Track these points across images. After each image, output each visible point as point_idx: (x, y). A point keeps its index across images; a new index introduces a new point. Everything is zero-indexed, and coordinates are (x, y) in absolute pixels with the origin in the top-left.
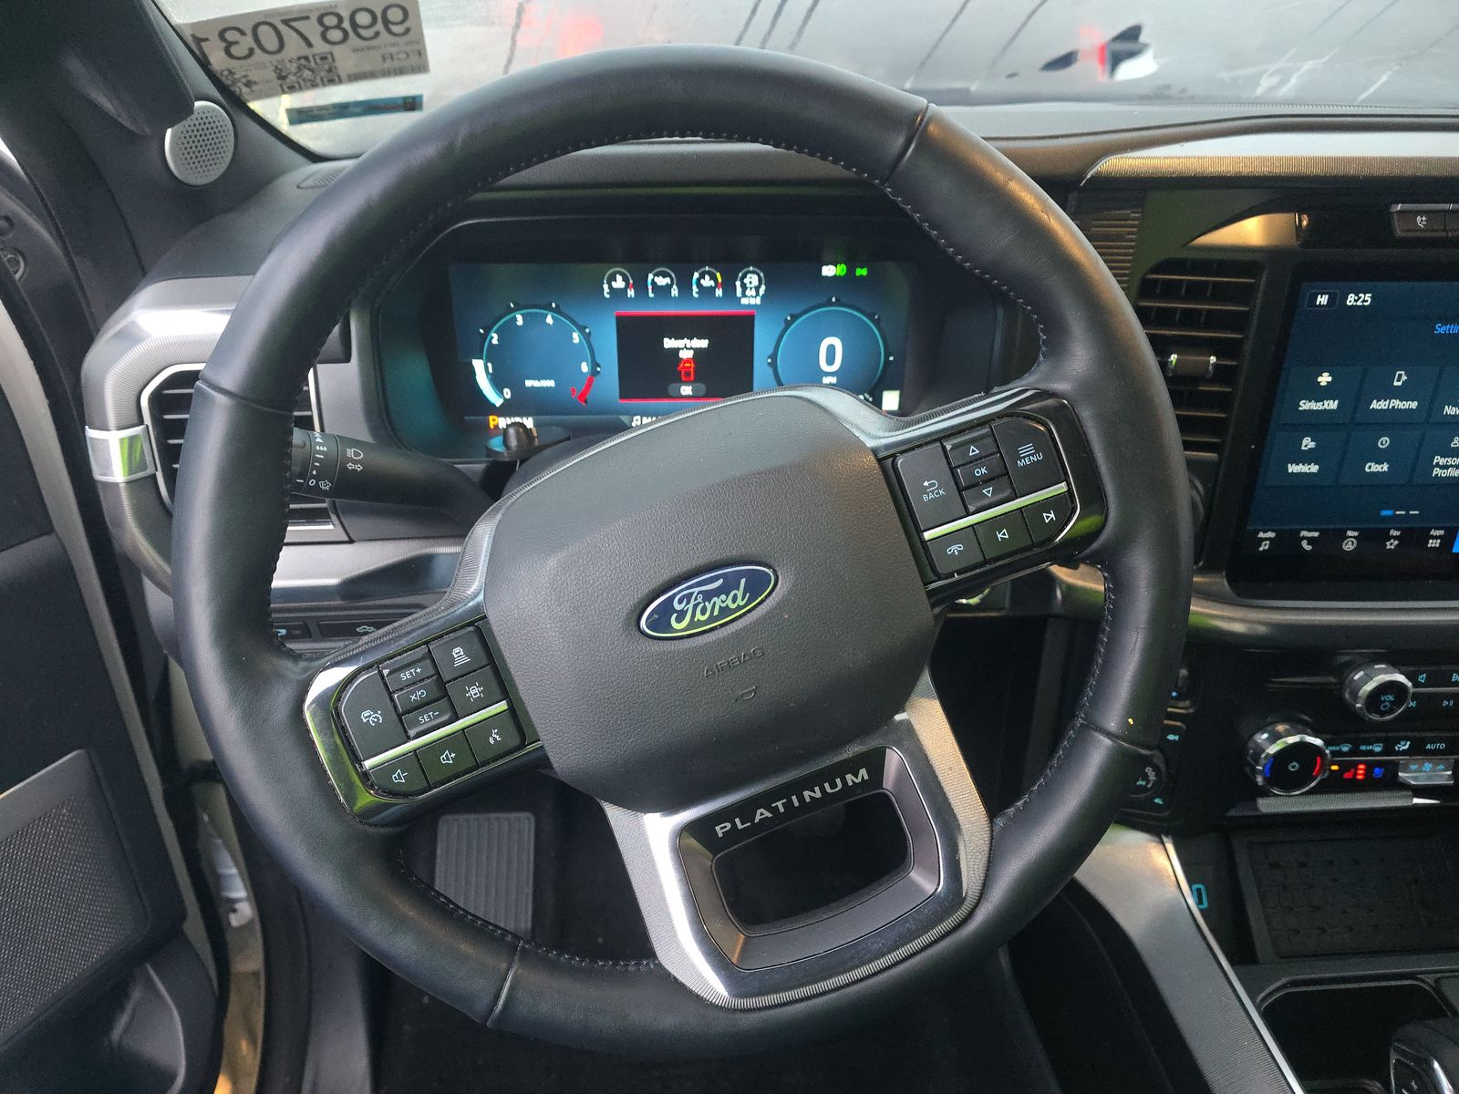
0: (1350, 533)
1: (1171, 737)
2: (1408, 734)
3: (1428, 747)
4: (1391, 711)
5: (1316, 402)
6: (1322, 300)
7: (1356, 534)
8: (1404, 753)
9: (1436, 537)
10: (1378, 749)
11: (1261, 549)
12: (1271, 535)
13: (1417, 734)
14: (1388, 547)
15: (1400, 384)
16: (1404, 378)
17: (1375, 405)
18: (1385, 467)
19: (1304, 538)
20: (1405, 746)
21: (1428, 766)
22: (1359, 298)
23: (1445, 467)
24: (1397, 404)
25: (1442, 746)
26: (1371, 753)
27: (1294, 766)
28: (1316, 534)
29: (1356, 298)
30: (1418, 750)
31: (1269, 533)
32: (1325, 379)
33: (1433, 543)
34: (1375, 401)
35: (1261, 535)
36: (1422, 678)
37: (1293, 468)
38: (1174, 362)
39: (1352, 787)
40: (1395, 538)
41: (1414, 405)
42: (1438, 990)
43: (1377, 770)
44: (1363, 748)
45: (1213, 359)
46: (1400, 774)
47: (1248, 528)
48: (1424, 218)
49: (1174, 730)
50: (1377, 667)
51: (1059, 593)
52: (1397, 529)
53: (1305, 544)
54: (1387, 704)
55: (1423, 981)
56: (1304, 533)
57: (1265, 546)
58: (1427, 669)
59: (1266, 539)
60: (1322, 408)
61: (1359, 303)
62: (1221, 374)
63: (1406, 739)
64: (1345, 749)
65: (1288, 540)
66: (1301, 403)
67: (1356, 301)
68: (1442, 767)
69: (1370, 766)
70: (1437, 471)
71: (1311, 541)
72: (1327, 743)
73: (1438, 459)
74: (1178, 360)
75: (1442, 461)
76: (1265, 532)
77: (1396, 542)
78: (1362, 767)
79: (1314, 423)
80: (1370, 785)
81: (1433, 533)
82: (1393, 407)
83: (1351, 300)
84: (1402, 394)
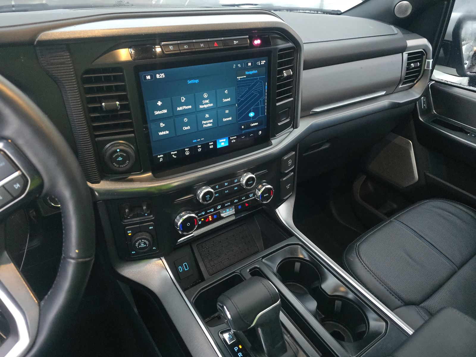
0: (186, 150)
1: (150, 228)
2: (219, 203)
3: (226, 205)
4: (210, 200)
5: (159, 111)
6: (148, 77)
7: (188, 149)
8: (220, 209)
9: (211, 145)
10: (212, 210)
11: (160, 161)
12: (162, 156)
13: (222, 203)
14: (199, 151)
15: (184, 101)
16: (184, 99)
17: (178, 109)
18: (189, 127)
19: (173, 154)
20: (219, 207)
21: (228, 210)
22: (160, 75)
23: (206, 124)
24: (185, 107)
25: (229, 204)
26: (211, 212)
27: (188, 224)
28: (176, 152)
29: (159, 75)
30: (224, 207)
31: (161, 155)
32: (159, 103)
33: (211, 147)
34: (178, 108)
35: (159, 157)
36: (217, 187)
37: (160, 134)
38: (104, 106)
39: (210, 223)
40: (200, 148)
41: (190, 107)
42: (241, 274)
43: (215, 216)
44: (208, 211)
45: (118, 103)
46: (221, 215)
47: (153, 155)
48: (172, 47)
49: (151, 225)
50: (203, 188)
51: (97, 194)
52: (199, 145)
53: (173, 156)
54: (208, 198)
55: (237, 272)
56: (172, 153)
57: (161, 160)
58: (218, 184)
59: (161, 158)
60: (162, 113)
61: (161, 77)
62: (123, 107)
63: (219, 205)
64: (203, 213)
65: (167, 156)
66: (155, 112)
67: (160, 76)
68: (231, 209)
69: (212, 216)
70: (204, 126)
71: (175, 155)
72: (197, 214)
73: (203, 122)
74: (105, 105)
75: (205, 122)
76: (159, 155)
77: (201, 149)
78: (210, 217)
79: (162, 118)
80: (214, 221)
81: (210, 144)
82: (184, 108)
83: (158, 76)
84: (185, 104)
